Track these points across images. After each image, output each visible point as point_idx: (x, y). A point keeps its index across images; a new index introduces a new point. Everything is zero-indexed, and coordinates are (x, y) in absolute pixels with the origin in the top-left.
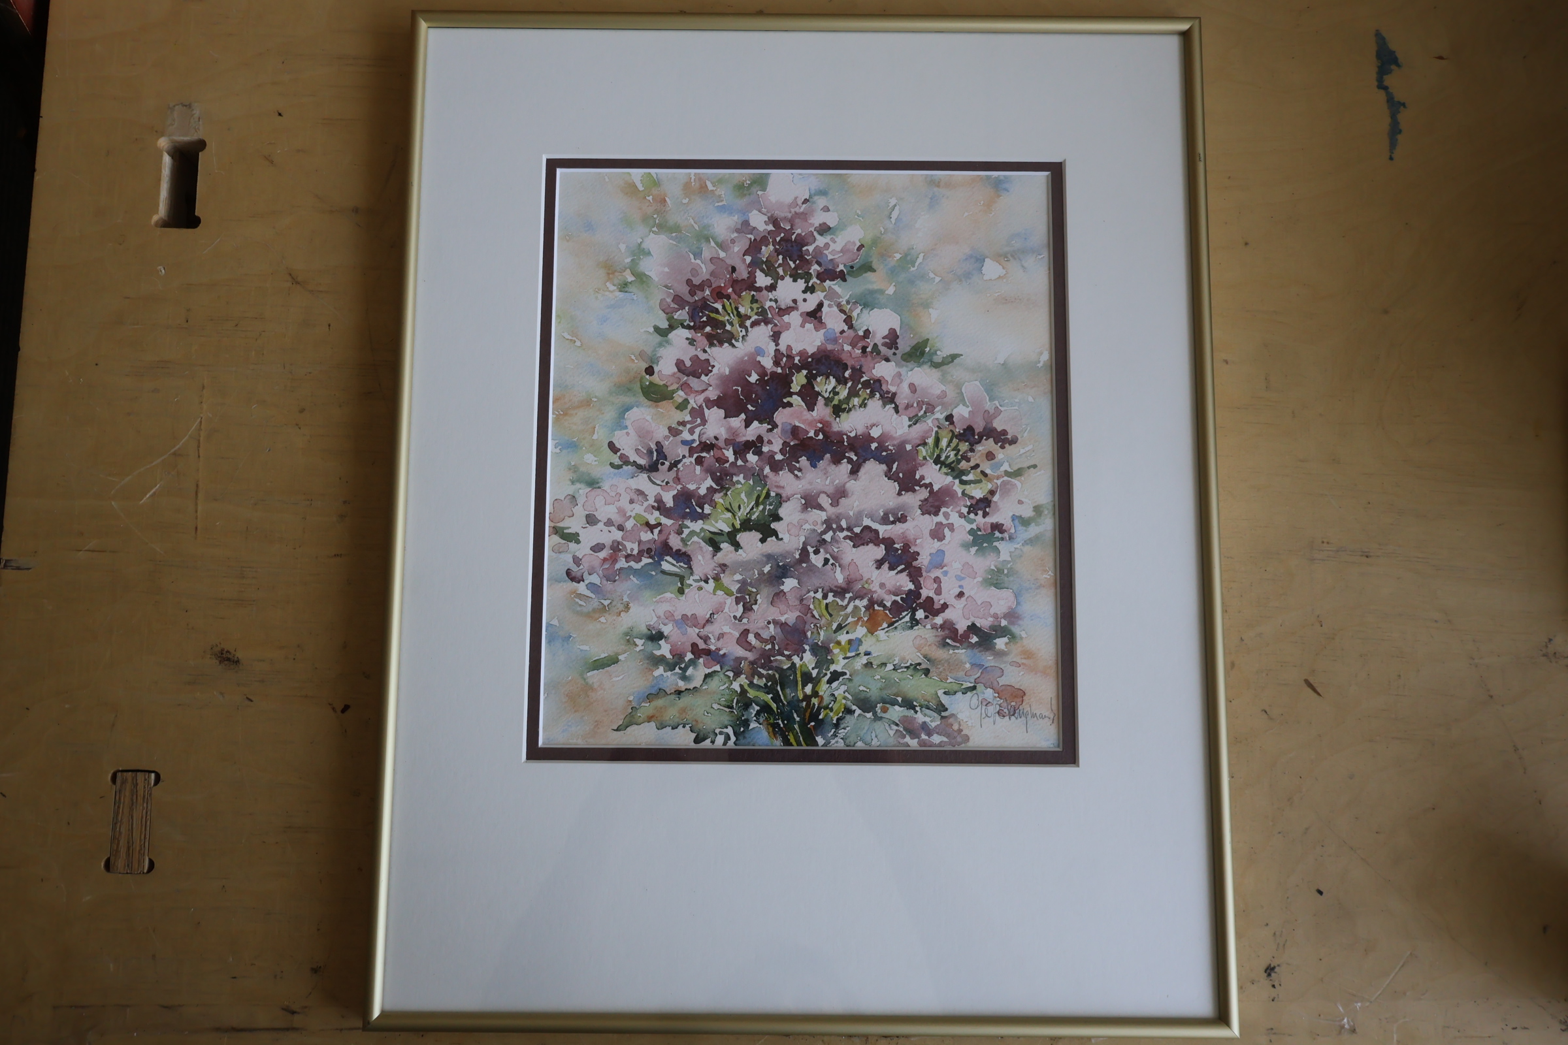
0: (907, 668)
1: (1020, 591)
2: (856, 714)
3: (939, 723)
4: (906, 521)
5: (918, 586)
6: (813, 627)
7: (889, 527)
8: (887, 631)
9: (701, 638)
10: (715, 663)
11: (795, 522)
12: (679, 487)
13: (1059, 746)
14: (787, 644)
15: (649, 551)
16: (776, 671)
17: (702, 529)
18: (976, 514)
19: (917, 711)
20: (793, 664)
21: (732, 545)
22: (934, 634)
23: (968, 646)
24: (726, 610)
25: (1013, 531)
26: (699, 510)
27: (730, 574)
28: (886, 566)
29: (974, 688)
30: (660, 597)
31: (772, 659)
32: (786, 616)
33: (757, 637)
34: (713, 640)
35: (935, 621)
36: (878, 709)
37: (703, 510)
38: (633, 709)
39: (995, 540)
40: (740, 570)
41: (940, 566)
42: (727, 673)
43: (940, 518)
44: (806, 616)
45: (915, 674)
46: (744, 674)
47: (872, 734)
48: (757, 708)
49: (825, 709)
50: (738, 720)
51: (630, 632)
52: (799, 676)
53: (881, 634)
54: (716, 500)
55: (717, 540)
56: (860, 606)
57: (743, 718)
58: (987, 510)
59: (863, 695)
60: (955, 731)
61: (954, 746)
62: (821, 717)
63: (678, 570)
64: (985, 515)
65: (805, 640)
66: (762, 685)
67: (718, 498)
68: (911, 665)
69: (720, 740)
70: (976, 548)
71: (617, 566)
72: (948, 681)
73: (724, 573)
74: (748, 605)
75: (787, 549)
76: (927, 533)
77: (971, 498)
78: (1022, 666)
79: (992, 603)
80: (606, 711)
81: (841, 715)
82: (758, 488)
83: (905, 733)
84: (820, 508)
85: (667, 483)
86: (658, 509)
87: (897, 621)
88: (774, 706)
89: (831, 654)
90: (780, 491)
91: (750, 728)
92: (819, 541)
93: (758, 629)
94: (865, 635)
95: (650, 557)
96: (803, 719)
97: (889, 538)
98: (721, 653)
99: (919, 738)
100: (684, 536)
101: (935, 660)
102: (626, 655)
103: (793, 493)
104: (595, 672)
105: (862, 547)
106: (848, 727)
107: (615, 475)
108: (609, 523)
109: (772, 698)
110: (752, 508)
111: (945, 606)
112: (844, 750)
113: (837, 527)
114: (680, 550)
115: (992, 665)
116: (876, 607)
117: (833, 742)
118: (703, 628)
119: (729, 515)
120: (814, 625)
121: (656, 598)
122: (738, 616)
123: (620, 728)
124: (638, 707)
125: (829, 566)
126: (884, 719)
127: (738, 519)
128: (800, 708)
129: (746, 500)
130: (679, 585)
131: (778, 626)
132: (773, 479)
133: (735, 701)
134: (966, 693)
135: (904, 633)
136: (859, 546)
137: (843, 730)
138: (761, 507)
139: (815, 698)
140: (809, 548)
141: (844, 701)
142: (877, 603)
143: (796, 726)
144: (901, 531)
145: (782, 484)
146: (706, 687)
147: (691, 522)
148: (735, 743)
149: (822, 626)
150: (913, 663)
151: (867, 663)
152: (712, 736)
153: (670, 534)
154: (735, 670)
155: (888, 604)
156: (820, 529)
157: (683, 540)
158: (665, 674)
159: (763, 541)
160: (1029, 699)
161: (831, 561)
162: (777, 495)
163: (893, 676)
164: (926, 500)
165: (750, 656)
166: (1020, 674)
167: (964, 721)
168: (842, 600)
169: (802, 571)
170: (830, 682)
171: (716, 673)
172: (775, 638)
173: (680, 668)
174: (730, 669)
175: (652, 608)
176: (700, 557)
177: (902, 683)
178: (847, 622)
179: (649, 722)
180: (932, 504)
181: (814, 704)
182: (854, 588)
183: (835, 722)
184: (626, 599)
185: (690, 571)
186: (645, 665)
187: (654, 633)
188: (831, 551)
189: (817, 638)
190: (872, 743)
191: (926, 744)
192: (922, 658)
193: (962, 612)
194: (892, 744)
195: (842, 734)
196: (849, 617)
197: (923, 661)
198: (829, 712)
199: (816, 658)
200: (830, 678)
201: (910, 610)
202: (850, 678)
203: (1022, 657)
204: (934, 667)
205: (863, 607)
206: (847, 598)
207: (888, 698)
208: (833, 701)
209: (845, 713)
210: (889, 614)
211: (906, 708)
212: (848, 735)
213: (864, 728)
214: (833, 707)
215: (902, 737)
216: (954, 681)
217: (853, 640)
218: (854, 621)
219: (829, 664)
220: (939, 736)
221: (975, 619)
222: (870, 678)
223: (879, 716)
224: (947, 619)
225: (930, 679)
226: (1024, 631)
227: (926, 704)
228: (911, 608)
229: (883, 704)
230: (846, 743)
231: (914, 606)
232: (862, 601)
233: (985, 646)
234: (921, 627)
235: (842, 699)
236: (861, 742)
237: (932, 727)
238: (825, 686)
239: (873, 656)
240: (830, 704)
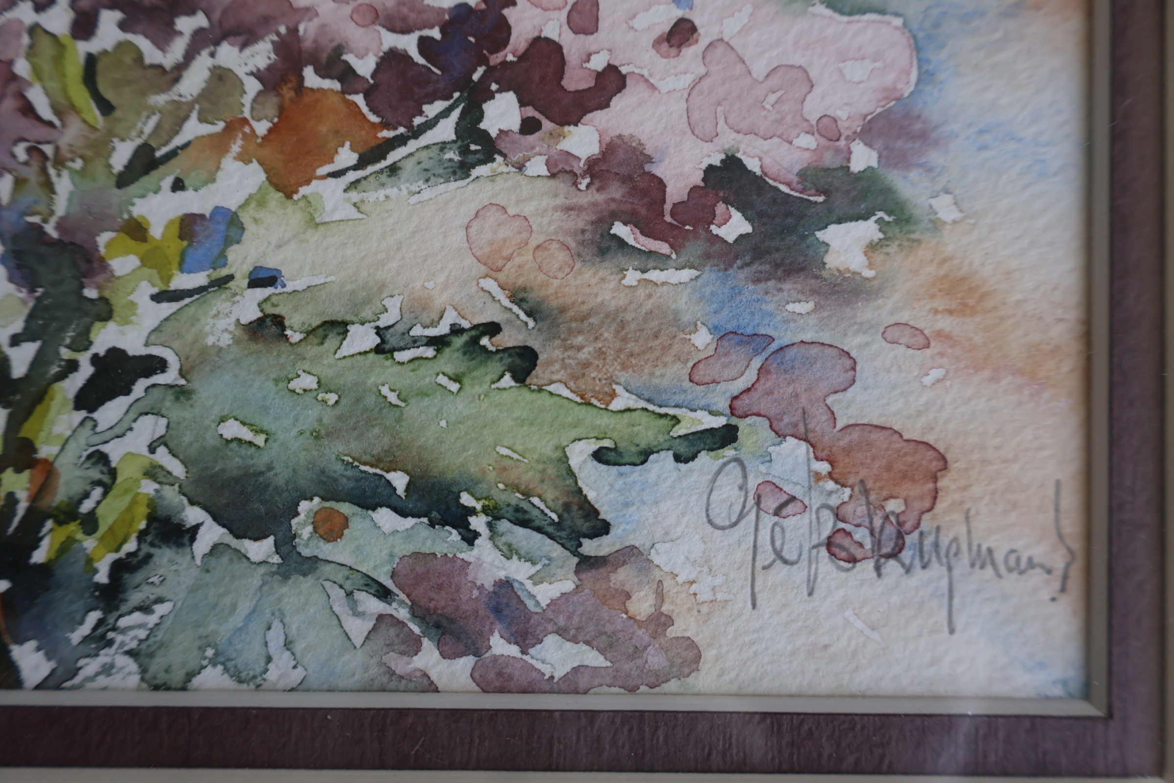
0: (439, 343)
1: (937, 25)
2: (202, 544)
3: (568, 585)
6: (23, 156)
8: (354, 184)
13: (1087, 693)
19: (476, 535)
22: (560, 201)
23: (707, 256)
29: (726, 436)
35: (566, 145)
36: (301, 524)
45: (470, 370)
47: (271, 635)
49: (60, 523)
53: (327, 193)
56: (241, 72)
59: (234, 462)
60: (640, 624)
61: (633, 690)
62: (39, 556)
68: (456, 330)
72: (614, 406)
78: (936, 347)
79: (813, 74)
81: (131, 546)
83: (416, 630)
87: (401, 141)
89: (100, 279)
94: (257, 200)
99: (478, 654)
101: (562, 310)
106: (160, 600)
111: (610, 82)
112: (133, 711)
115: (808, 337)
116: (311, 78)
117: (90, 667)
120: (29, 150)
126: (328, 570)
134: (693, 457)
135: (427, 194)
137: (137, 617)
139: (19, 470)
141: (149, 487)
142: (313, 59)
149: (65, 152)
150: (466, 324)
151: (260, 321)
155: (365, 67)
160: (965, 488)
163: (371, 381)
166: (928, 380)
167: (681, 579)
168: (162, 42)
170: (89, 399)
177: (413, 410)
178: (178, 141)
181: (12, 498)
183: (102, 577)
189: (42, 207)
190: (267, 676)
191: (511, 678)
192: (506, 303)
193: (684, 105)
194: (359, 677)
195: (132, 633)
196: (186, 118)
197: (508, 315)
198: (80, 536)
199: (32, 290)
200: (91, 381)
201: (456, 95)
202: (182, 382)
203: (939, 303)
204: (557, 342)
205: (252, 74)
206: (180, 33)
207: (349, 473)
208: (99, 483)
209: (149, 538)
210: (365, 109)
211: (425, 520)
212: (160, 635)
213: (234, 607)
214: (100, 511)
215: (403, 648)
216: (642, 404)
217: (202, 216)
218: (211, 136)
219: (87, 320)
220: (569, 645)
221: (740, 137)
222: (270, 384)
223: (306, 552)
224: (620, 137)
225: (535, 396)
226: (947, 192)
227: (514, 502)
228: (464, 84)
229: (324, 499)
230: (148, 676)
231: (476, 77)
232: (247, 52)
233: (778, 256)
234: (504, 169)
235: (138, 475)
236: (220, 668)
237: (538, 603)
238: (65, 417)
239: (288, 289)
240: (86, 495)
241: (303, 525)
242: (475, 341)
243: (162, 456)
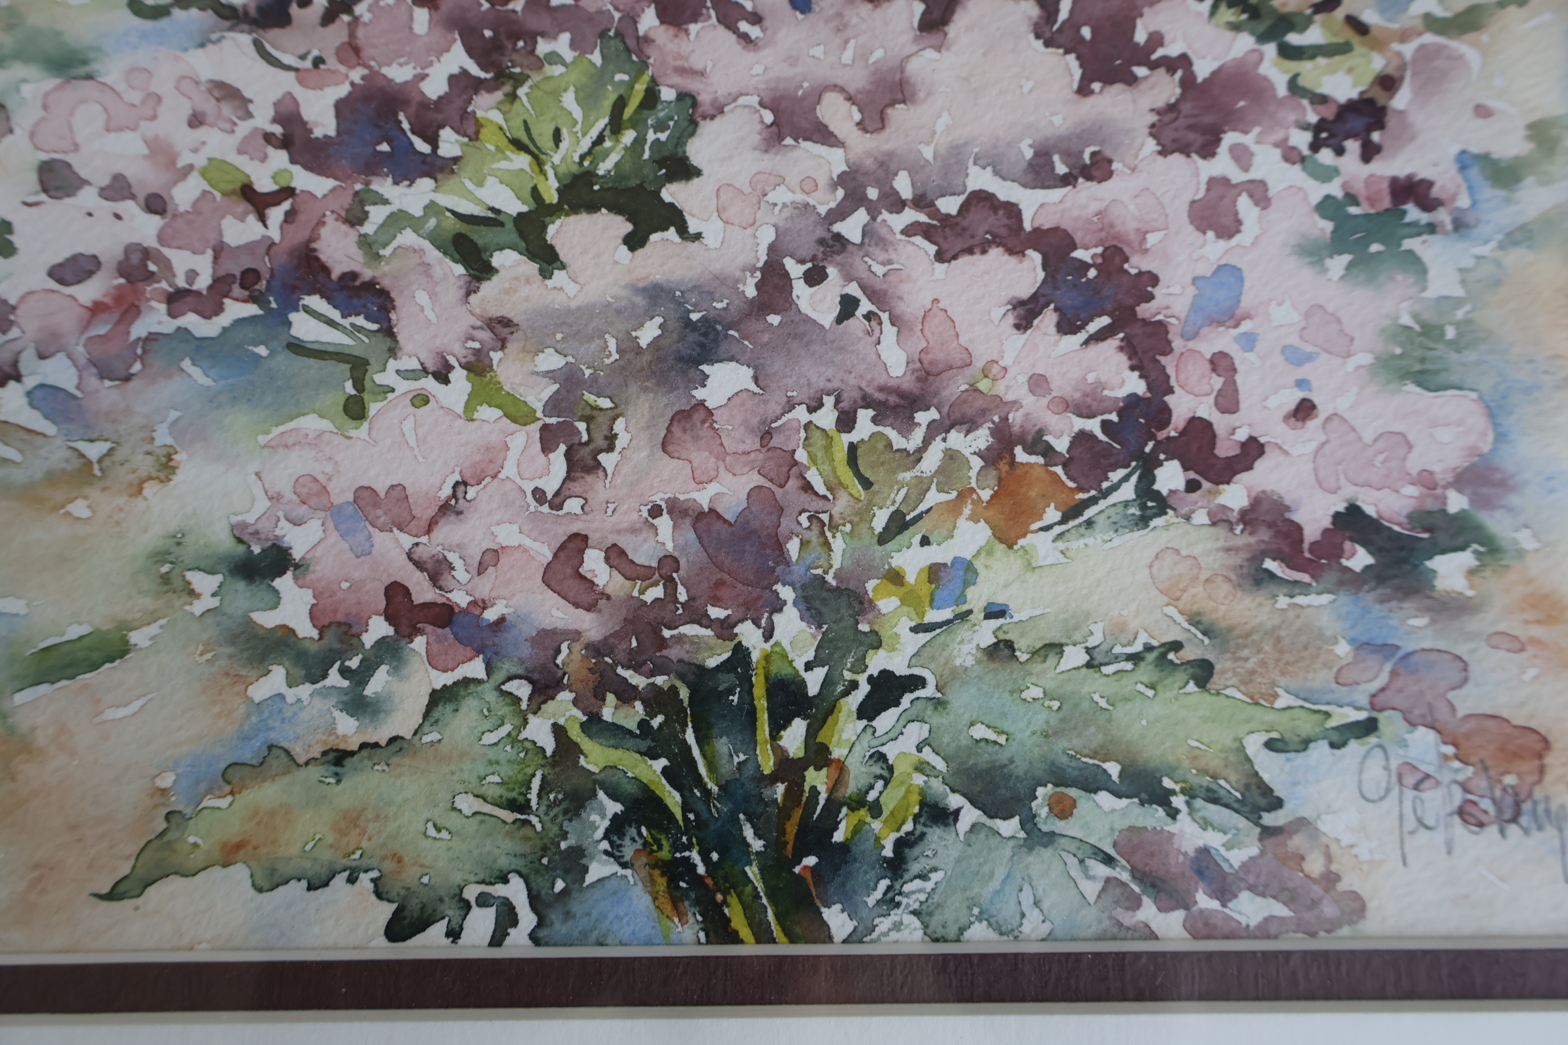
0: (1135, 658)
1: (1504, 397)
2: (964, 824)
3: (1254, 851)
4: (1108, 175)
5: (1160, 385)
6: (806, 524)
7: (1056, 194)
8: (1060, 536)
9: (419, 565)
10: (469, 652)
11: (742, 182)
12: (357, 75)
14: (719, 584)
15: (249, 278)
16: (682, 677)
17: (432, 208)
18: (1340, 151)
19: (1177, 811)
20: (741, 654)
21: (532, 256)
22: (1221, 543)
23: (1341, 584)
24: (510, 470)
25: (1463, 202)
26: (423, 147)
27: (524, 350)
28: (1048, 319)
29: (1369, 727)
30: (281, 429)
31: (667, 633)
32: (713, 488)
33: (615, 562)
34: (461, 574)
35: (1221, 499)
36: (1039, 806)
37: (435, 147)
38: (175, 819)
39: (1407, 231)
40: (559, 336)
41: (1231, 317)
42: (511, 687)
43: (1222, 164)
44: (782, 486)
45: (1162, 680)
46: (570, 688)
47: (1023, 896)
48: (615, 808)
49: (852, 809)
50: (545, 849)
51: (175, 549)
52: (759, 691)
53: (1039, 544)
54: (480, 114)
55: (480, 242)
56: (967, 452)
57: (563, 845)
58: (1376, 136)
59: (984, 758)
60: (1314, 881)
61: (1313, 935)
62: (839, 836)
63: (345, 340)
64: (1369, 152)
65: (779, 569)
66: (632, 724)
67: (486, 106)
68: (1148, 648)
69: (480, 923)
70: (1346, 258)
71: (139, 329)
72: (1280, 703)
73: (503, 348)
74: (585, 452)
75: (717, 267)
76: (1179, 212)
77: (1320, 100)
78: (1531, 650)
79: (1411, 437)
80: (72, 828)
81: (908, 827)
82: (619, 77)
83: (1137, 889)
84: (824, 135)
85: (318, 62)
86: (285, 143)
87: (1093, 501)
88: (673, 799)
89: (870, 616)
90: (691, 85)
91: (590, 878)
92: (821, 242)
93: (619, 532)
94: (987, 551)
95: (252, 299)
96: (775, 845)
97: (1055, 230)
98: (491, 615)
99: (1187, 908)
100: (369, 228)
101: (1230, 629)
102: (153, 629)
103: (734, 90)
104: (44, 689)
105: (965, 260)
106: (934, 869)
107: (144, 36)
108: (118, 189)
109: (665, 771)
110: (600, 140)
111: (1252, 450)
112: (928, 957)
113: (883, 196)
114: (353, 275)
115: (1427, 644)
116: (1021, 455)
117: (884, 924)
118: (429, 531)
119: (522, 161)
120: (810, 518)
121: (266, 433)
122: (550, 490)
123: (121, 888)
124: (188, 811)
125: (856, 323)
126: (1063, 842)
127: (551, 173)
128: (766, 804)
129: (577, 113)
130: (349, 388)
131: (688, 522)
132: (670, 46)
133: (536, 783)
134: (1344, 744)
135: (1117, 541)
136: (955, 257)
137: (917, 883)
138: (628, 136)
139: (818, 768)
140: (790, 264)
141: (919, 779)
142: (1021, 441)
143: (752, 872)
144: (1095, 207)
145: (697, 62)
146: (435, 736)
147: (396, 183)
148: (534, 937)
149: (836, 516)
150: (1155, 643)
151: (996, 645)
152: (452, 912)
153: (321, 223)
154: (536, 676)
155: (1061, 445)
156: (826, 201)
157: (365, 243)
158: (291, 694)
159: (634, 242)
160: (1563, 765)
161: (865, 306)
162: (682, 96)
163: (1085, 690)
164: (1171, 108)
165: (592, 626)
166: (1527, 677)
167: (1344, 843)
168: (905, 432)
169: (766, 338)
170: (868, 711)
171: (472, 688)
172: (676, 561)
173: (345, 672)
174: (520, 671)
175: (253, 468)
176: (422, 297)
177: (1119, 713)
178: (922, 507)
179: (225, 865)
180: (1191, 121)
181: (814, 791)
182: (945, 393)
183: (888, 852)
184: (163, 437)
185: (384, 343)
186: (223, 662)
187: (256, 550)
188: (864, 275)
189: (822, 562)
190: (1023, 929)
191: (1215, 927)
192: (1186, 625)
193: (1311, 466)
194: (1095, 929)
195: (914, 897)
196: (928, 489)
197: (1188, 635)
198: (868, 819)
199: (819, 627)
200: (868, 697)
201: (1133, 464)
202: (939, 695)
203: (1530, 616)
204: (1228, 655)
205: (975, 453)
206: (919, 424)
207: (1074, 764)
208: (881, 777)
209: (922, 820)
210: (1064, 478)
211: (1136, 800)
212: (936, 898)
213: (992, 874)
214: (882, 800)
215: (1127, 904)
216: (1300, 703)
217: (945, 565)
218: (948, 502)
219: (863, 648)
220: (1259, 899)
221: (1357, 489)
222: (1007, 695)
223: (1045, 828)
224: (1264, 492)
225: (1214, 698)
226: (1526, 526)
227: (1205, 784)
228: (1139, 455)
229: (1056, 785)
230: (929, 931)
231: (1148, 449)
232: (970, 436)
233: (1396, 581)
234: (1176, 520)
235: (910, 770)
236: (985, 923)
237: (1231, 866)
238: (851, 726)
239: (1015, 619)
240: (872, 787)
241: (1042, 806)
242: (1163, 656)
243: (928, 754)
